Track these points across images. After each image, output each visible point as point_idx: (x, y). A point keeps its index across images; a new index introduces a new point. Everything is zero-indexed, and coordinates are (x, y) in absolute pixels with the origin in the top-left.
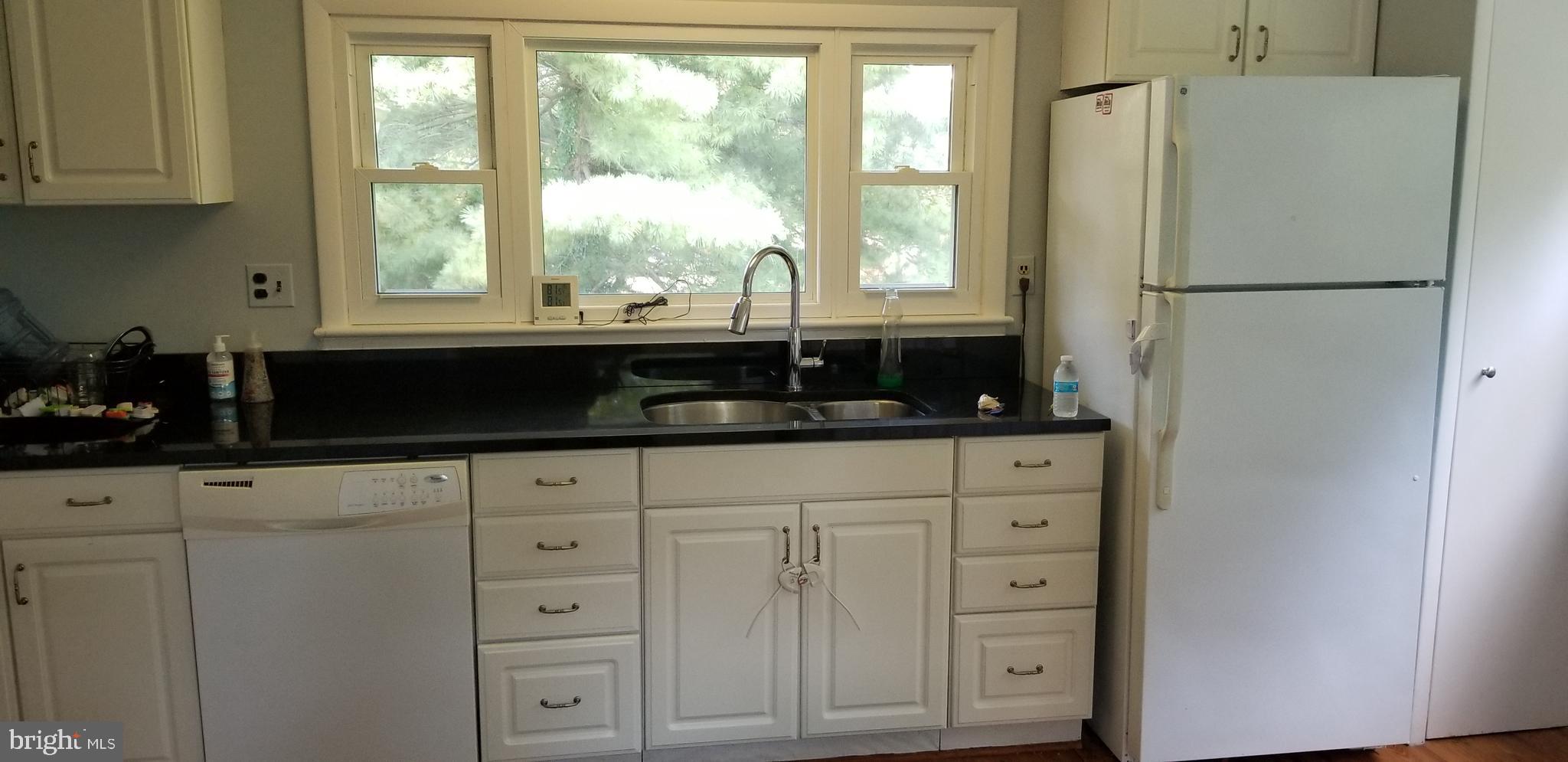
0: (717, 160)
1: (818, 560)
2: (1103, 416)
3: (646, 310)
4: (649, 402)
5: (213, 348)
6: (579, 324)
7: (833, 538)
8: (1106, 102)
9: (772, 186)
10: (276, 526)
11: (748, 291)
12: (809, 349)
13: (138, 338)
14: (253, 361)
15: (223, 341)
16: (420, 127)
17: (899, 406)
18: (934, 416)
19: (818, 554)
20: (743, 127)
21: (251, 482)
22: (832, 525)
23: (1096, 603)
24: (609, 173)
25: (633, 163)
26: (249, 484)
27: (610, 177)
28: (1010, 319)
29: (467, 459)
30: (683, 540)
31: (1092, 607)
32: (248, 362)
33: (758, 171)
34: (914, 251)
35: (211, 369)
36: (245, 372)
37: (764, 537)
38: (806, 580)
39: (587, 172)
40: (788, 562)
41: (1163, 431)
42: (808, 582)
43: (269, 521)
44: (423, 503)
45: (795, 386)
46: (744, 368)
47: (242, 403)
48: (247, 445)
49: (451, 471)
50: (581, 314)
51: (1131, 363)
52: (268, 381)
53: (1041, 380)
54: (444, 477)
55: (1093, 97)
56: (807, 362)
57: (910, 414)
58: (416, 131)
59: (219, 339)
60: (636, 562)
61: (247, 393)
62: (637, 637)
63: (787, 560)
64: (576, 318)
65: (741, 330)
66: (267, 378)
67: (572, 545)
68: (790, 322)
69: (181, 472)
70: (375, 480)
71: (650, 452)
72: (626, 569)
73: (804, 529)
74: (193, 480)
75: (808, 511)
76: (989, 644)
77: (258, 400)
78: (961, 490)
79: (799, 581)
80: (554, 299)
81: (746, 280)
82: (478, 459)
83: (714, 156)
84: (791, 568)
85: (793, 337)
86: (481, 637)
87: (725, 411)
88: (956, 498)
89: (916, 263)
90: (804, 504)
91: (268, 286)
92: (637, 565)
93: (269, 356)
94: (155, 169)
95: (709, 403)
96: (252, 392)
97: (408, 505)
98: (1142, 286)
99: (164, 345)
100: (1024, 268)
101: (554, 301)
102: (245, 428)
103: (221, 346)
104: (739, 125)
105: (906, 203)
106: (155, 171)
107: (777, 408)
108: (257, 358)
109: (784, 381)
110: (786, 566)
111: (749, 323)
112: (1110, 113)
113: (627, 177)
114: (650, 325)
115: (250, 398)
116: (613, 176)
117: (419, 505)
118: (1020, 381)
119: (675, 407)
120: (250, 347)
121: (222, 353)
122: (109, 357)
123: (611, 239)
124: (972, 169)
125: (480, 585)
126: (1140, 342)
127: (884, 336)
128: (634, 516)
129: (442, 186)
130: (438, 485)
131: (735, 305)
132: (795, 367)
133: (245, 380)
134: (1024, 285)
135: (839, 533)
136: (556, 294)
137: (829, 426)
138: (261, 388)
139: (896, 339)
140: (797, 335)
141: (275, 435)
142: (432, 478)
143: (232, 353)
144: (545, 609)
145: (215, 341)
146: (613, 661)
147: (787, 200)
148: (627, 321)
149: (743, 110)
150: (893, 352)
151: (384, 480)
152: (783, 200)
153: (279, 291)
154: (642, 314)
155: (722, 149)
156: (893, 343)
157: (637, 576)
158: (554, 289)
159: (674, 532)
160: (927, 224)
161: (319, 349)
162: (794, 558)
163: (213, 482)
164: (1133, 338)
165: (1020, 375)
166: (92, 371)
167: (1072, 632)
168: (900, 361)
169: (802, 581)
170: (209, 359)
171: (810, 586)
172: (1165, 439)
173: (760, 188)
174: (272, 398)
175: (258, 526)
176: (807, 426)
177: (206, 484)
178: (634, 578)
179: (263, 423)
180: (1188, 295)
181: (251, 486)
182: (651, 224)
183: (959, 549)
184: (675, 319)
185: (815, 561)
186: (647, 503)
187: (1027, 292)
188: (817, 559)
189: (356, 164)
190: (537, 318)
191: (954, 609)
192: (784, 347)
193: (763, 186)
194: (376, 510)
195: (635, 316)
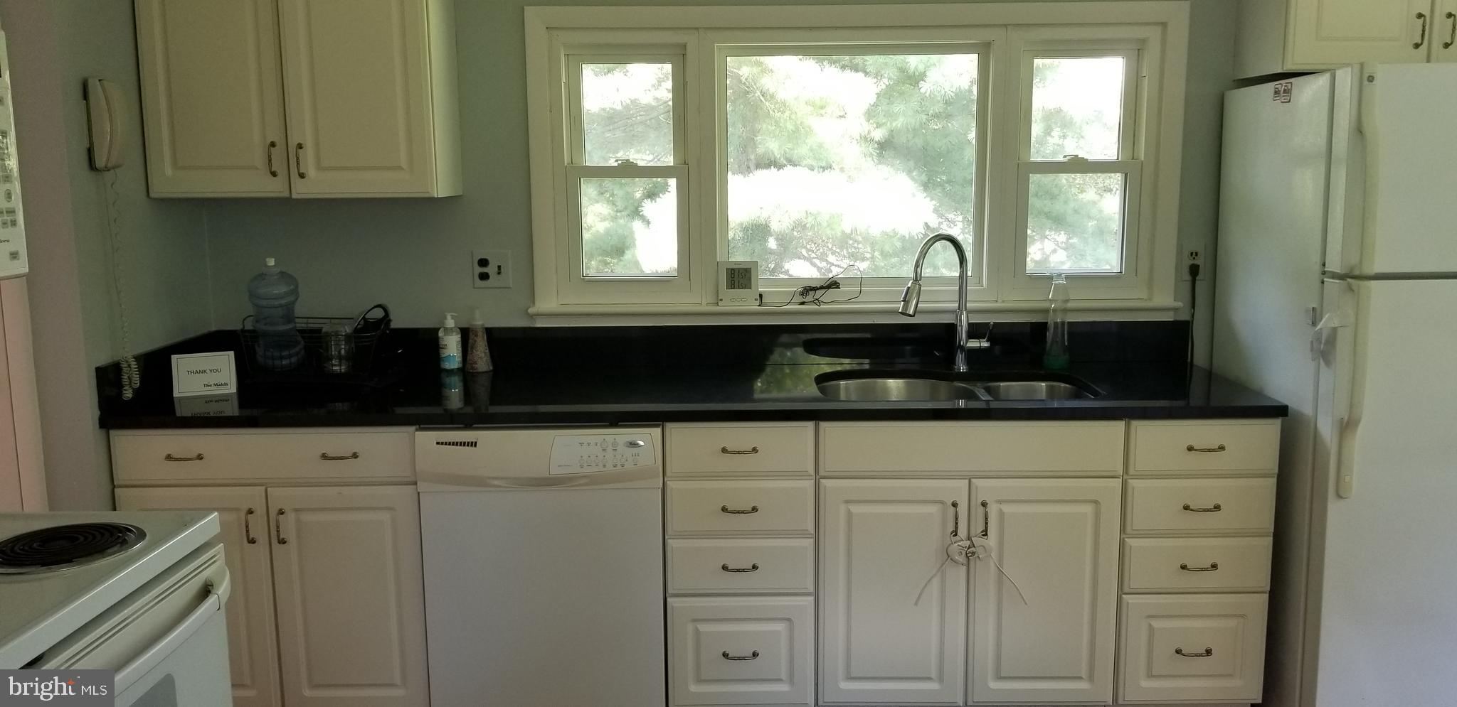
0: (873, 153)
1: (986, 535)
2: (1279, 402)
3: (819, 293)
4: (822, 379)
5: (443, 323)
6: (759, 306)
7: (1001, 514)
8: (1285, 90)
9: (924, 178)
10: (496, 482)
11: (918, 275)
12: (976, 331)
13: (379, 314)
14: (476, 336)
15: (452, 318)
16: (608, 128)
17: (1065, 387)
18: (1104, 398)
19: (986, 528)
20: (899, 123)
21: (476, 443)
22: (1000, 502)
23: (1269, 589)
24: (772, 167)
25: (795, 157)
26: (474, 444)
27: (773, 169)
28: (1180, 304)
29: (661, 427)
30: (855, 509)
31: (1265, 593)
32: (472, 336)
33: (912, 163)
34: (1062, 237)
35: (442, 342)
36: (469, 345)
37: (933, 509)
38: (973, 553)
39: (752, 167)
40: (956, 535)
41: (1346, 418)
42: (976, 555)
43: (489, 478)
44: (623, 466)
45: (962, 368)
46: (908, 348)
47: (466, 372)
48: (469, 410)
49: (646, 438)
50: (761, 296)
51: (1312, 350)
52: (488, 354)
53: (1211, 364)
54: (641, 443)
55: (1271, 86)
56: (973, 344)
57: (1077, 396)
58: (604, 133)
59: (449, 317)
60: (811, 528)
61: (471, 364)
62: (812, 599)
63: (955, 533)
64: (756, 300)
65: (911, 312)
66: (488, 351)
67: (753, 510)
68: (957, 305)
69: (417, 433)
70: (581, 444)
71: (825, 425)
72: (802, 534)
73: (973, 503)
74: (427, 439)
75: (977, 488)
76: (1156, 624)
77: (480, 370)
78: (1131, 471)
79: (967, 554)
80: (737, 282)
81: (917, 266)
82: (671, 427)
83: (871, 149)
84: (959, 541)
85: (961, 320)
86: (670, 591)
87: (895, 388)
88: (1126, 480)
89: (1064, 249)
90: (972, 480)
91: (489, 270)
92: (813, 532)
93: (490, 332)
94: (400, 167)
95: (880, 381)
96: (475, 363)
97: (610, 467)
98: (1324, 273)
99: (399, 321)
100: (1194, 255)
101: (736, 285)
102: (468, 395)
103: (450, 323)
104: (895, 120)
105: (1056, 191)
106: (400, 168)
107: (943, 386)
108: (480, 334)
109: (952, 361)
110: (954, 539)
111: (919, 305)
112: (1289, 102)
113: (789, 169)
114: (823, 307)
115: (473, 368)
116: (775, 170)
117: (619, 467)
118: (1189, 365)
119: (846, 384)
120: (474, 323)
121: (452, 329)
122: (356, 330)
123: (772, 228)
124: (1143, 159)
125: (670, 542)
126: (1321, 329)
127: (1050, 320)
128: (809, 484)
129: (623, 181)
130: (635, 450)
131: (906, 289)
132: (962, 348)
133: (470, 352)
134: (1194, 270)
135: (1007, 508)
136: (740, 277)
137: (994, 405)
138: (482, 359)
139: (1063, 323)
140: (964, 317)
141: (493, 402)
142: (631, 443)
143: (459, 328)
144: (727, 568)
145: (446, 318)
146: (789, 620)
147: (939, 190)
148: (803, 303)
149: (898, 107)
150: (1059, 335)
151: (589, 444)
152: (935, 190)
153: (499, 273)
154: (816, 297)
155: (879, 143)
156: (1060, 326)
157: (812, 541)
158: (736, 274)
159: (847, 502)
160: (1076, 211)
161: (532, 326)
162: (962, 532)
163: (444, 441)
164: (1314, 324)
165: (1189, 360)
166: (343, 343)
167: (1243, 616)
168: (1066, 344)
169: (970, 554)
170: (441, 334)
171: (977, 559)
172: (1346, 426)
173: (913, 179)
174: (491, 368)
175: (480, 482)
176: (974, 405)
177: (438, 443)
178: (809, 543)
179: (482, 390)
180: (1373, 283)
181: (475, 446)
182: (810, 213)
183: (1129, 530)
184: (846, 302)
185: (983, 535)
186: (822, 473)
187: (1197, 278)
188: (985, 533)
189: (566, 160)
190: (721, 300)
191: (1122, 589)
192: (951, 329)
193: (916, 177)
194: (581, 471)
195: (809, 298)
